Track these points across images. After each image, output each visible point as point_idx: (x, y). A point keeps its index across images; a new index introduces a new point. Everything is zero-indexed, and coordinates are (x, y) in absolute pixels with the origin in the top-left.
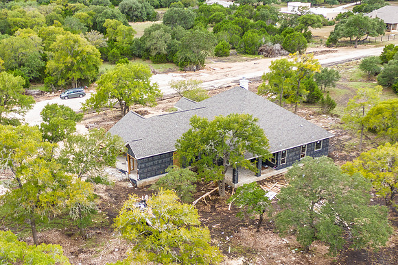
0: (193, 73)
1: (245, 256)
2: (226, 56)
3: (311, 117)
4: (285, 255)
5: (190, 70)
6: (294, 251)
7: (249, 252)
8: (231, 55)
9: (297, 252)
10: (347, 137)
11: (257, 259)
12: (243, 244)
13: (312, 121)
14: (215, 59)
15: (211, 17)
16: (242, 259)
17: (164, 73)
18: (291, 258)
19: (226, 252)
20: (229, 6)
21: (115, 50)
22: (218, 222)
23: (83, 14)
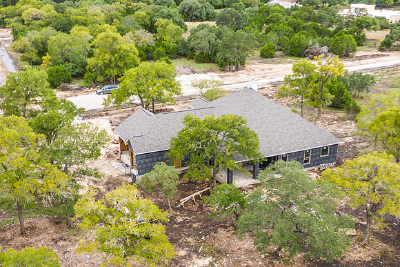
1: (214, 257)
2: (271, 57)
3: (335, 122)
4: (253, 259)
5: (230, 70)
6: (263, 256)
7: (219, 253)
8: (277, 57)
9: (266, 257)
10: (365, 144)
11: (225, 261)
12: (216, 245)
13: (333, 127)
14: (260, 61)
15: (269, 17)
16: (209, 259)
17: (204, 72)
18: (258, 262)
19: (196, 251)
20: (290, 7)
21: (161, 49)
22: (200, 221)
23: (142, 13)
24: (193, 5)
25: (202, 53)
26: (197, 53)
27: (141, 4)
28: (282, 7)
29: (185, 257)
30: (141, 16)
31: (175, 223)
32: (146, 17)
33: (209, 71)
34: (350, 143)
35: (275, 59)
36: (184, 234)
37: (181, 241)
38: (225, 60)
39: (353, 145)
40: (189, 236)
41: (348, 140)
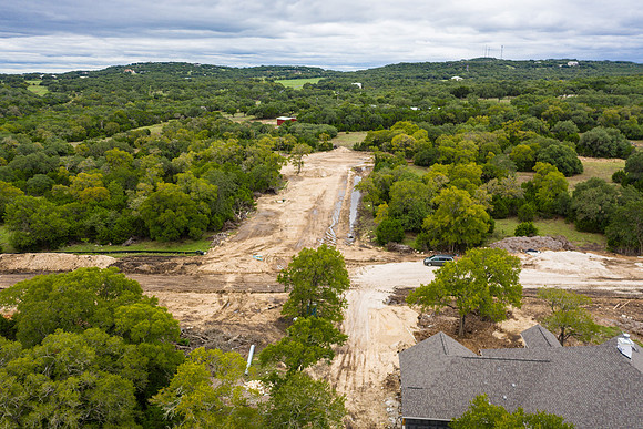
0: (625, 259)
17: (583, 249)
21: (529, 206)
23: (525, 146)
24: (600, 138)
30: (523, 151)
32: (529, 152)
33: (590, 248)
38: (618, 238)
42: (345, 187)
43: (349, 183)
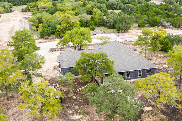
0: (122, 34)
1: (83, 115)
2: (143, 27)
3: (162, 58)
4: (100, 118)
5: (121, 33)
6: (105, 116)
7: (86, 114)
8: (146, 27)
9: (106, 117)
10: (172, 69)
11: (87, 117)
12: (87, 110)
13: (160, 60)
14: (137, 29)
15: (147, 9)
16: (81, 116)
17: (110, 33)
18: (102, 119)
19: (77, 112)
20: (159, 4)
21: (92, 22)
22: (83, 99)
23: (89, 6)
24: (114, 3)
25: (110, 24)
26: (108, 24)
27: (90, 2)
28: (155, 4)
29: (71, 114)
30: (88, 7)
31: (72, 99)
32: (90, 8)
33: (112, 33)
34: (165, 68)
35: (145, 28)
36: (74, 104)
37: (72, 107)
38: (119, 28)
39: (166, 69)
40: (76, 105)
41: (165, 66)
42: (22, 24)
43: (23, 23)
